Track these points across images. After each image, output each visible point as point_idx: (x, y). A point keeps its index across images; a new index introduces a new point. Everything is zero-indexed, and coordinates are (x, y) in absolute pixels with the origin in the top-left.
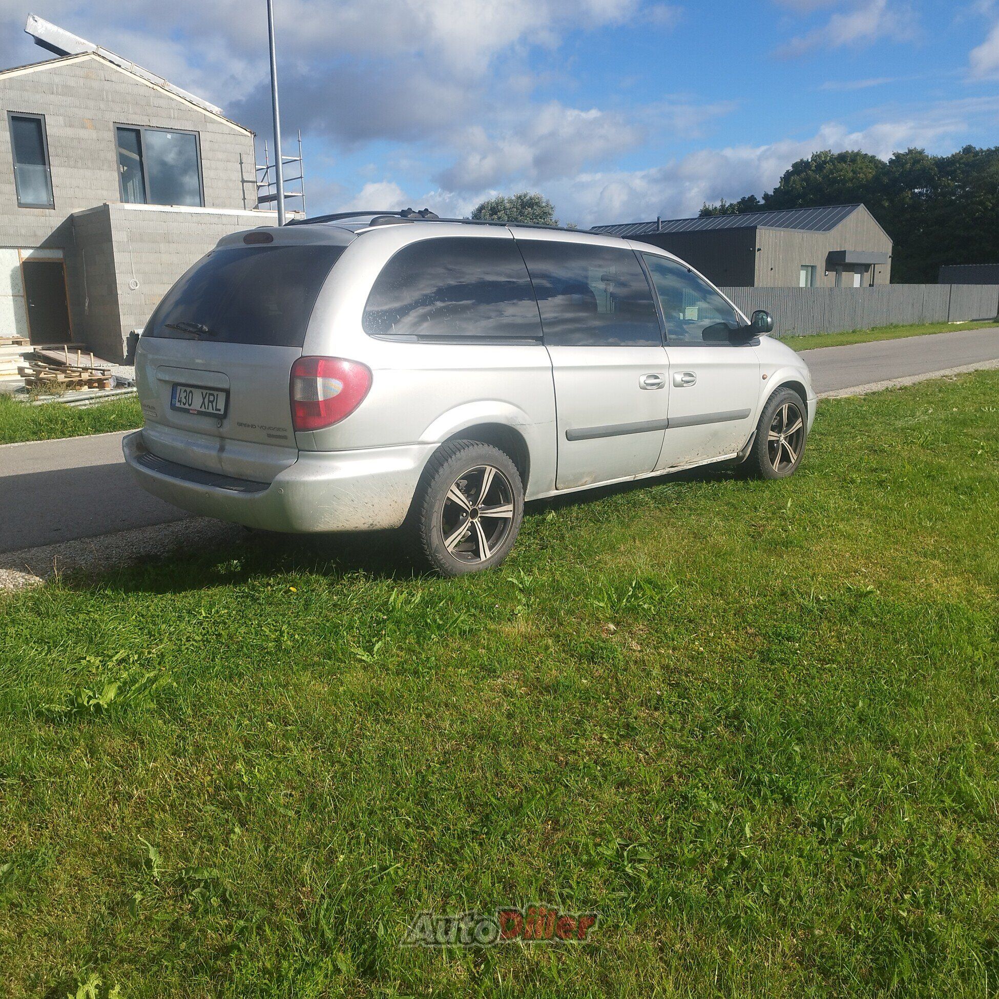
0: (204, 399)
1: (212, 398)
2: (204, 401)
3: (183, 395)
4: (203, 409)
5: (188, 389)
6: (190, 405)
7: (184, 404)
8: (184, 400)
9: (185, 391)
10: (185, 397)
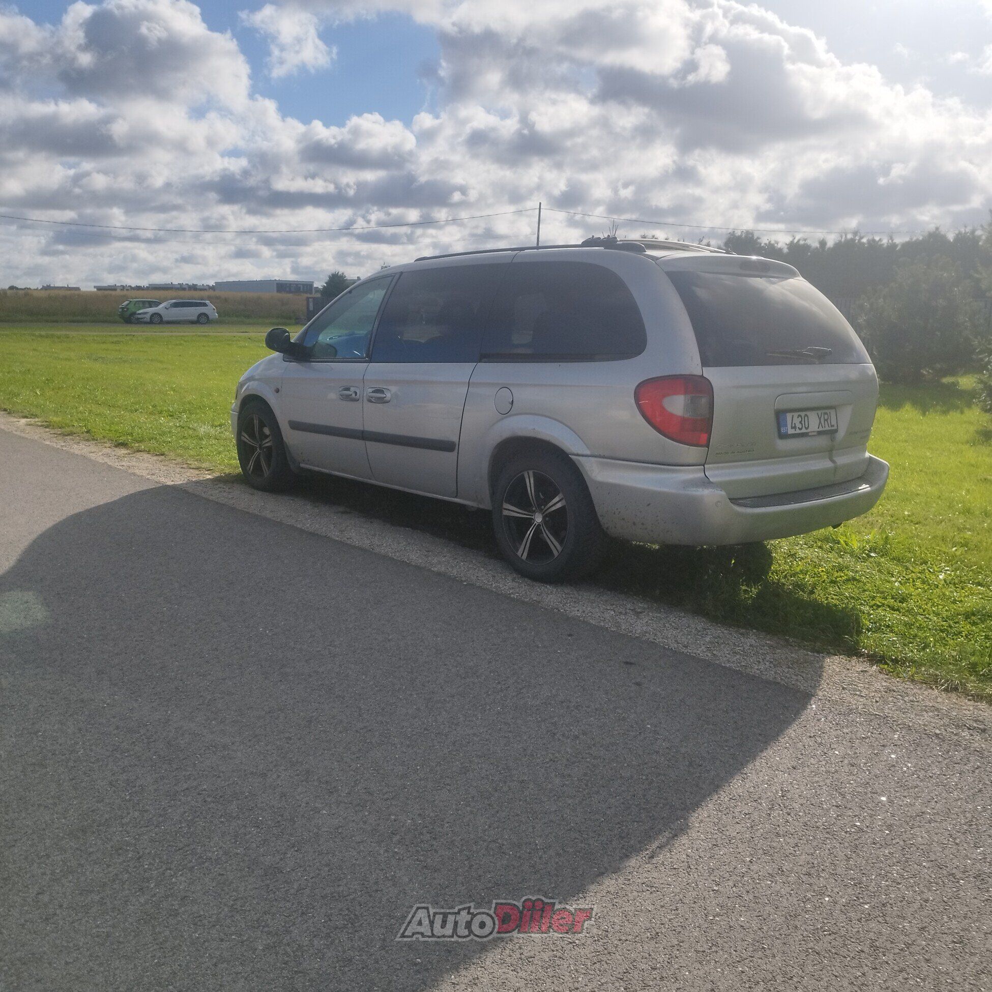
0: (820, 419)
1: (826, 417)
2: (820, 422)
3: (797, 421)
4: (821, 429)
5: (803, 414)
6: (807, 429)
7: (800, 429)
8: (799, 426)
9: (799, 416)
10: (801, 422)
